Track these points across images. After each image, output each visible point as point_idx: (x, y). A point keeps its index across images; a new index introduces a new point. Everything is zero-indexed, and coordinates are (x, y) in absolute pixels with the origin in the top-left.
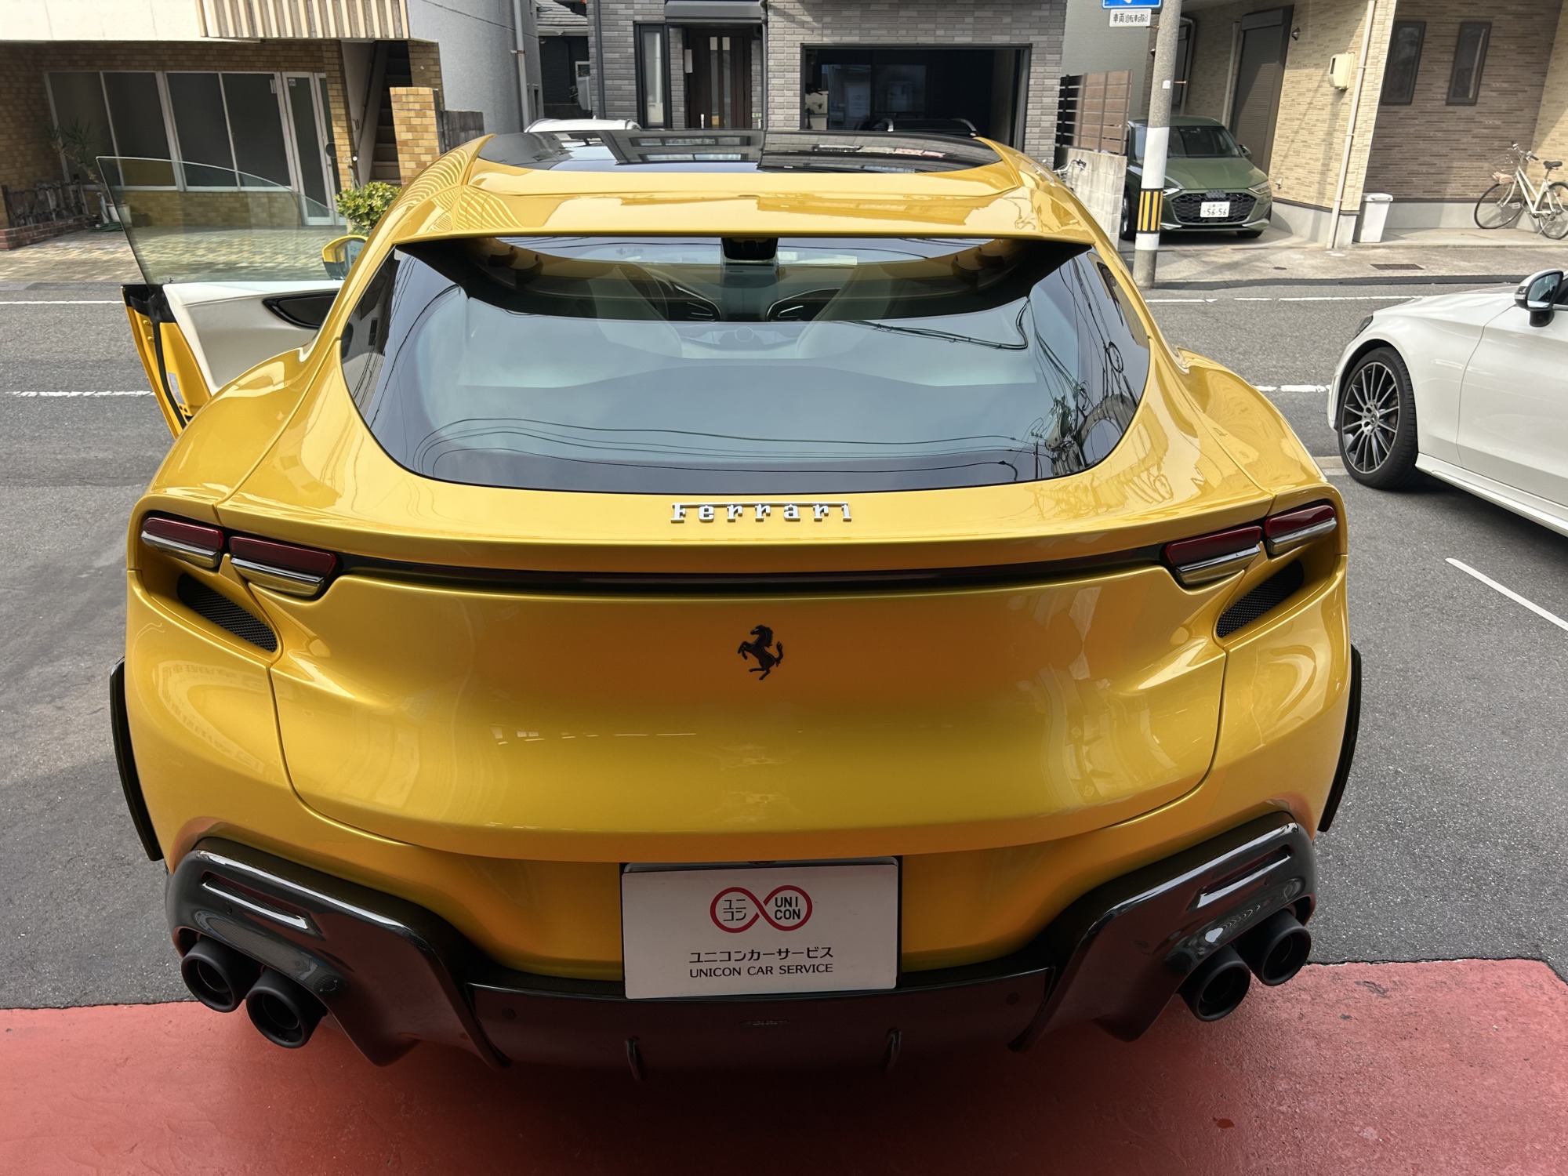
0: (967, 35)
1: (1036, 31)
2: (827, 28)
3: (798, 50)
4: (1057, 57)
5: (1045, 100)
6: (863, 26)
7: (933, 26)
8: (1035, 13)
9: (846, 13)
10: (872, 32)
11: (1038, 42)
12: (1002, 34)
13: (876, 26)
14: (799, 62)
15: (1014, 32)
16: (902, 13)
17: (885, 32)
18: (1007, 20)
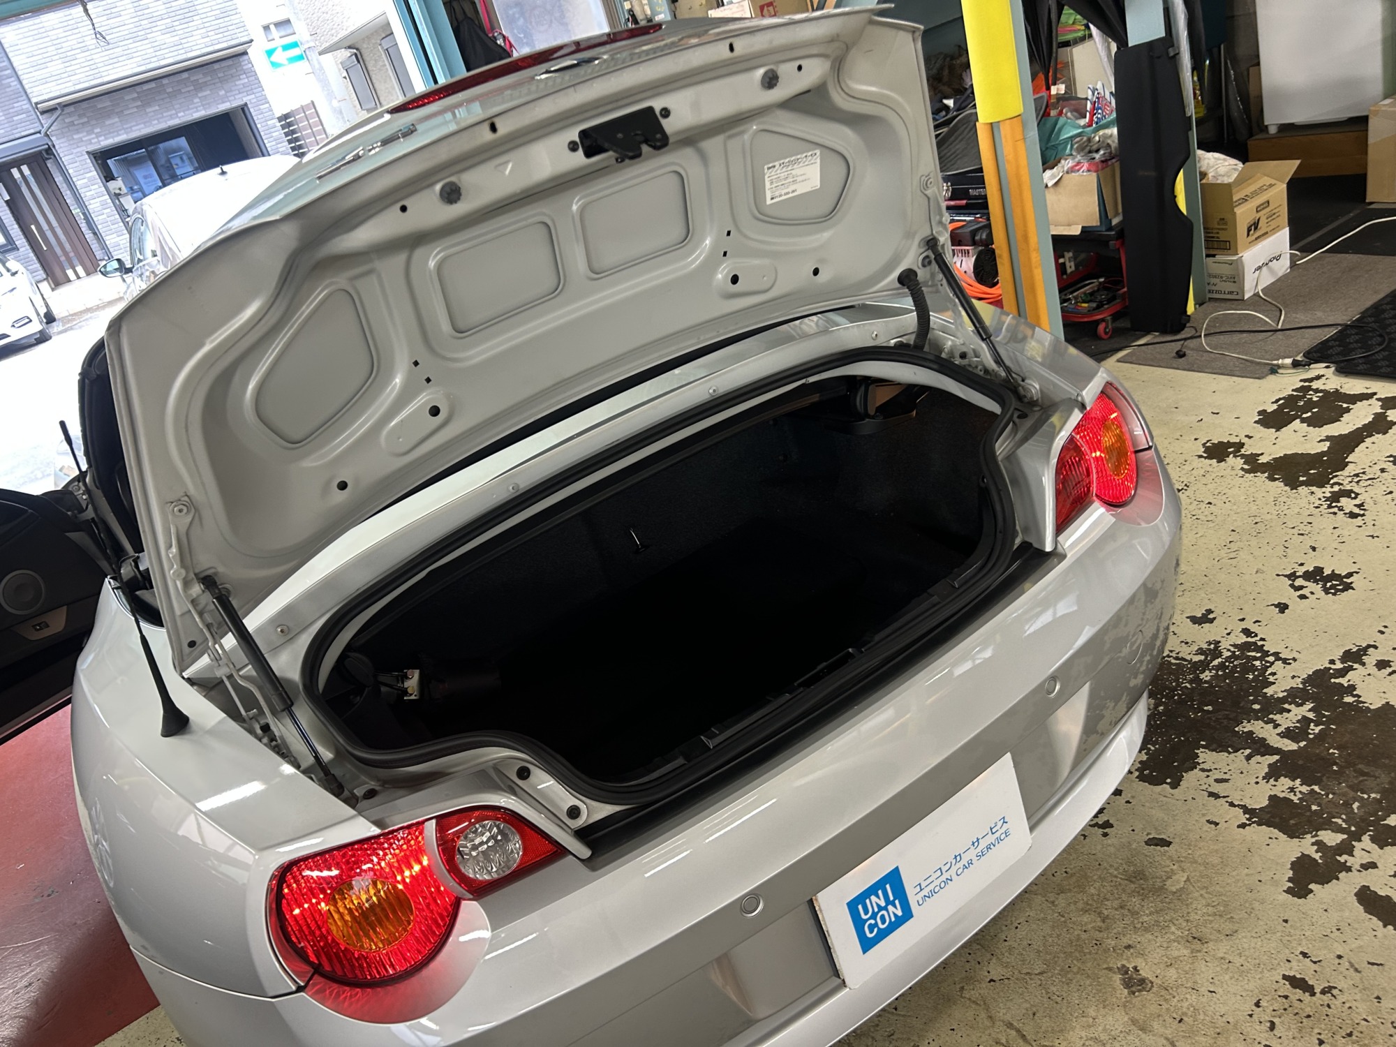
0: (201, 111)
1: (245, 94)
2: (101, 136)
3: (87, 156)
4: (267, 105)
5: (274, 134)
6: (125, 126)
7: (174, 112)
8: (237, 83)
9: (108, 122)
10: (134, 128)
11: (250, 100)
12: (223, 102)
13: (134, 123)
14: (91, 165)
15: (230, 99)
16: (148, 110)
17: (142, 126)
18: (222, 93)
